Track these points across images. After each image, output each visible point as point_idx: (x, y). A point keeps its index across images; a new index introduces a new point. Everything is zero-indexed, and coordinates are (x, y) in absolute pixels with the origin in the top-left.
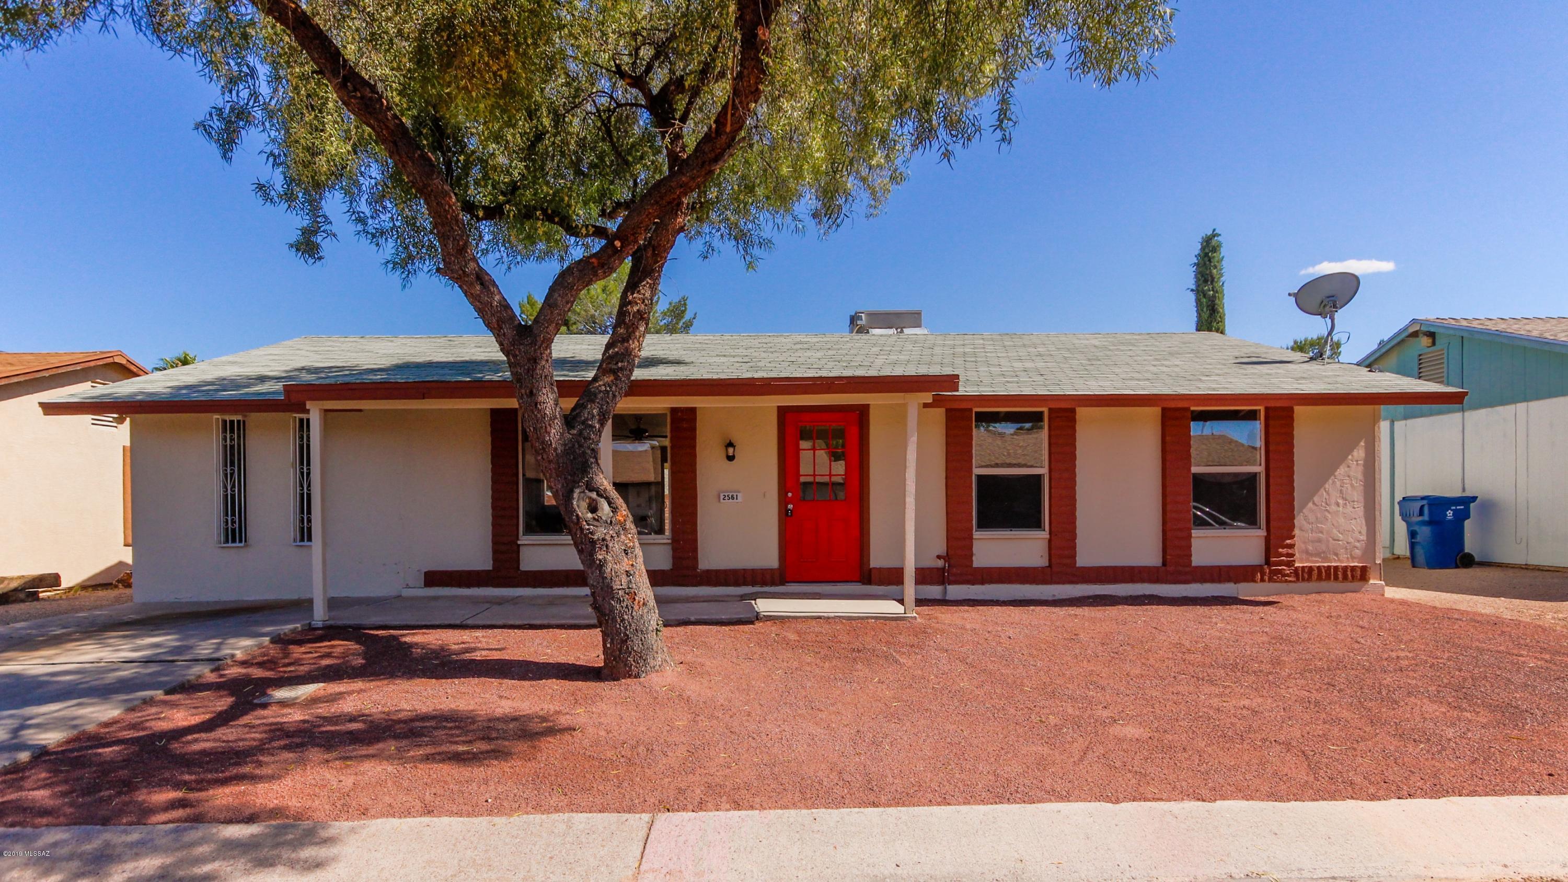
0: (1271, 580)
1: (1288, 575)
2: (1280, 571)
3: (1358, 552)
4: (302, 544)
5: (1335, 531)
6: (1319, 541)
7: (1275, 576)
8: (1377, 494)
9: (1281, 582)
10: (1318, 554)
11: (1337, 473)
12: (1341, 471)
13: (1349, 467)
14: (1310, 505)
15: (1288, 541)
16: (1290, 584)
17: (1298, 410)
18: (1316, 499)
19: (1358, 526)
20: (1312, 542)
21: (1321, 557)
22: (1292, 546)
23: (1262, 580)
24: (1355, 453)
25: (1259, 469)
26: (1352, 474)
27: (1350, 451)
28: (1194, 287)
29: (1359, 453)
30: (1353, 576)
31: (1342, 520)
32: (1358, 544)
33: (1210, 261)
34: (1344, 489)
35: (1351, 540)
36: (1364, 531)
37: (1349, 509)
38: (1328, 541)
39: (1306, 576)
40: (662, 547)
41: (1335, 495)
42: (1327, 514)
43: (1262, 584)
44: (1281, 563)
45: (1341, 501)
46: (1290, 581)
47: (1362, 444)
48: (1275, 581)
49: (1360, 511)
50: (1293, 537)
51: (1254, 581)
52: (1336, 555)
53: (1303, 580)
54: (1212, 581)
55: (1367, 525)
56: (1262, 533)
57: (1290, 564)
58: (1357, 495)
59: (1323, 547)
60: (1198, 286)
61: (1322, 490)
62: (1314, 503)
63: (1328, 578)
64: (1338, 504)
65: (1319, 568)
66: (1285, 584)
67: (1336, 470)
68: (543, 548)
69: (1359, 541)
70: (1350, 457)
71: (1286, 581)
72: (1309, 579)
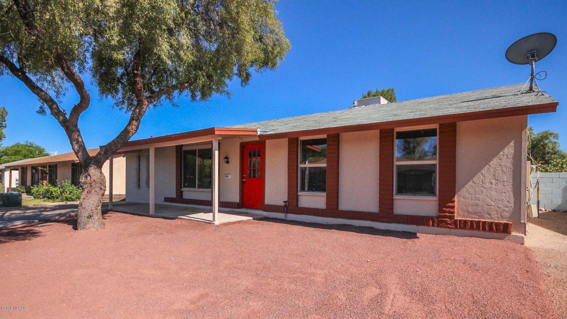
0: (438, 226)
1: (449, 224)
2: (445, 222)
3: (507, 214)
4: (147, 188)
5: (488, 200)
6: (477, 205)
7: (442, 224)
8: (523, 177)
9: (445, 227)
10: (476, 213)
11: (491, 164)
12: (495, 162)
13: (500, 159)
14: (471, 183)
15: (450, 204)
16: (452, 230)
18: (475, 179)
19: (508, 198)
20: (472, 205)
21: (478, 215)
22: (452, 207)
23: (433, 225)
24: (506, 150)
25: (436, 162)
26: (502, 164)
27: (502, 148)
29: (509, 150)
30: (497, 229)
31: (494, 193)
32: (507, 209)
34: (497, 174)
35: (501, 206)
36: (512, 199)
37: (500, 186)
38: (483, 206)
39: (462, 226)
41: (489, 178)
42: (483, 189)
43: (433, 227)
44: (445, 217)
45: (494, 181)
46: (451, 228)
47: (512, 144)
48: (441, 227)
49: (509, 188)
50: (453, 202)
51: (428, 225)
52: (489, 214)
53: (460, 228)
54: (403, 223)
55: (515, 196)
56: (437, 199)
57: (452, 218)
58: (508, 178)
59: (479, 209)
61: (479, 174)
62: (473, 182)
63: (478, 228)
64: (491, 183)
65: (471, 221)
66: (448, 229)
67: (490, 161)
69: (507, 207)
70: (501, 153)
71: (448, 227)
72: (464, 228)
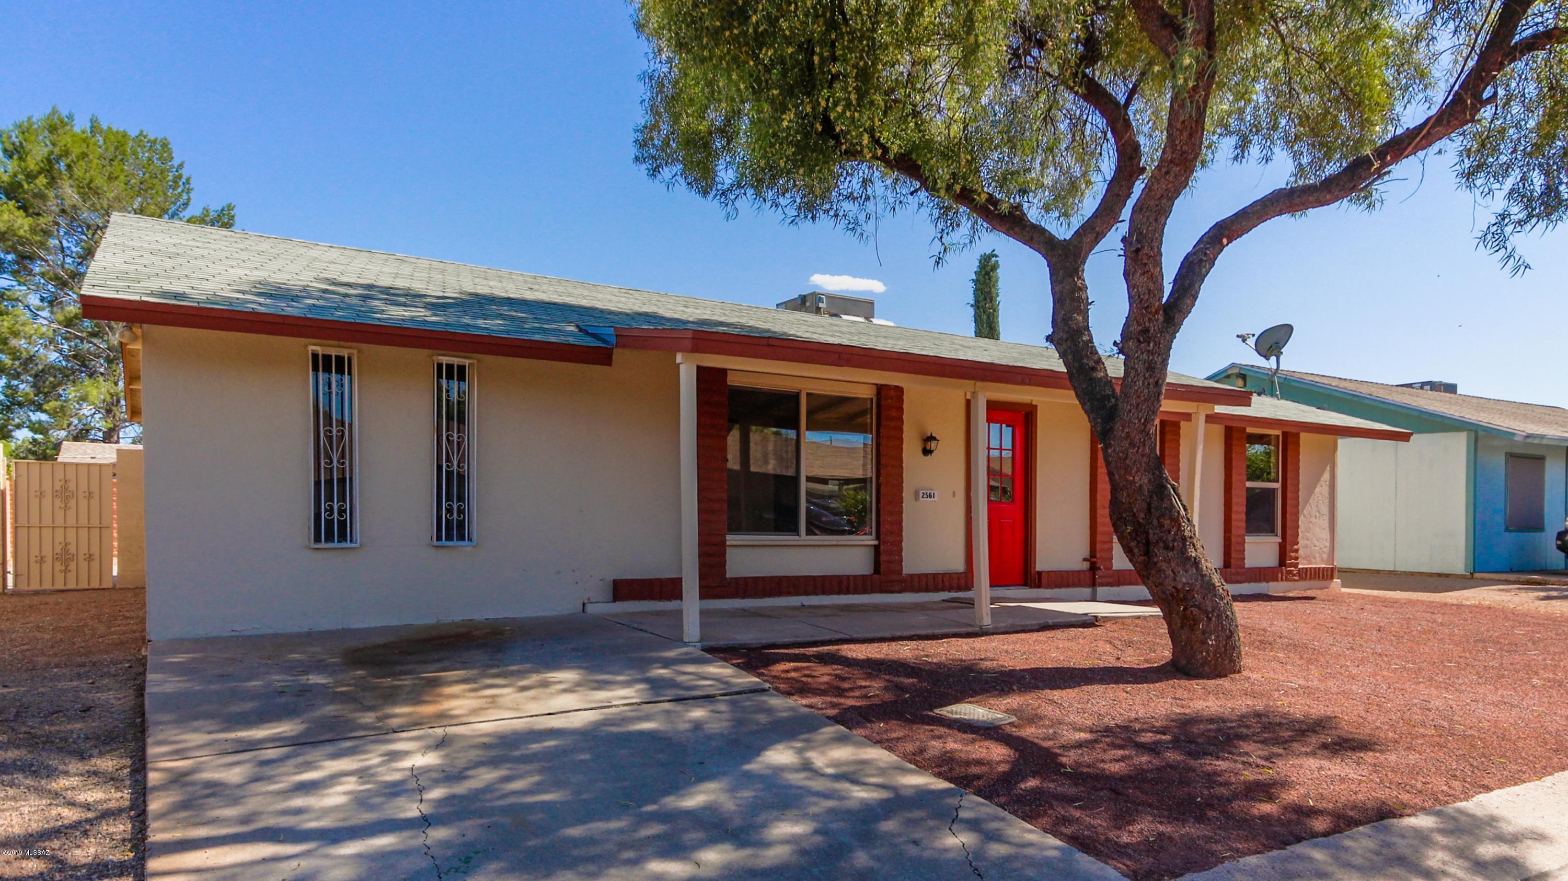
0: (1287, 580)
1: (1295, 574)
2: (1290, 571)
3: (1325, 556)
4: (439, 543)
5: (1315, 539)
7: (1288, 577)
9: (1291, 580)
10: (1312, 558)
11: (1315, 492)
12: (1317, 490)
13: (1322, 485)
15: (1295, 547)
16: (1297, 584)
17: (1303, 436)
18: (1305, 512)
19: (1326, 535)
21: (1311, 562)
22: (1297, 551)
23: (1282, 580)
25: (1277, 485)
26: (1323, 493)
27: (1323, 473)
28: (972, 302)
29: (1326, 476)
30: (1326, 576)
31: (1318, 530)
32: (1325, 550)
33: (989, 279)
34: (1319, 505)
35: (1323, 546)
36: (1329, 539)
37: (1322, 521)
38: (1313, 547)
39: (1306, 575)
40: (863, 549)
41: (1314, 510)
42: (1311, 524)
43: (1281, 582)
44: (1290, 565)
45: (1317, 515)
46: (1296, 580)
47: (1329, 467)
50: (1297, 543)
51: (1277, 580)
52: (1315, 558)
53: (1304, 579)
54: (1255, 580)
55: (1330, 533)
56: (1279, 540)
57: (1296, 566)
58: (1325, 509)
59: (1312, 553)
60: (977, 301)
61: (1309, 505)
62: (1304, 516)
63: (1315, 577)
64: (1316, 517)
65: (1313, 569)
66: (1293, 583)
67: (1315, 489)
68: (745, 550)
70: (1323, 478)
71: (1294, 580)
